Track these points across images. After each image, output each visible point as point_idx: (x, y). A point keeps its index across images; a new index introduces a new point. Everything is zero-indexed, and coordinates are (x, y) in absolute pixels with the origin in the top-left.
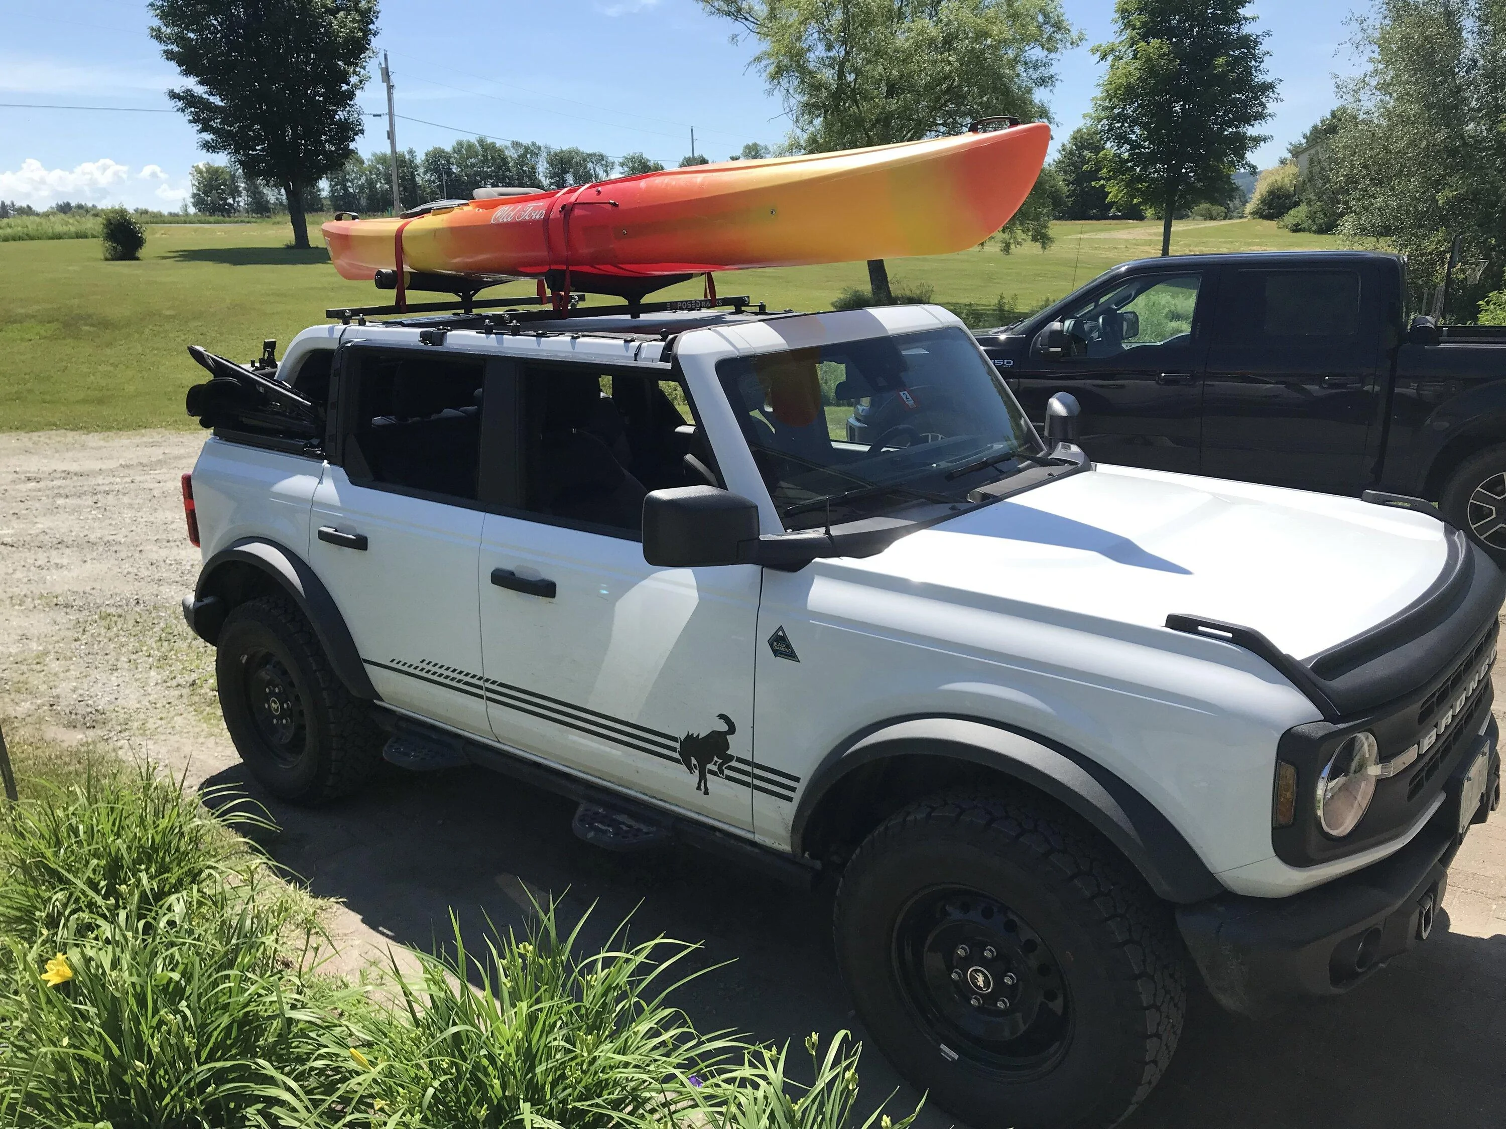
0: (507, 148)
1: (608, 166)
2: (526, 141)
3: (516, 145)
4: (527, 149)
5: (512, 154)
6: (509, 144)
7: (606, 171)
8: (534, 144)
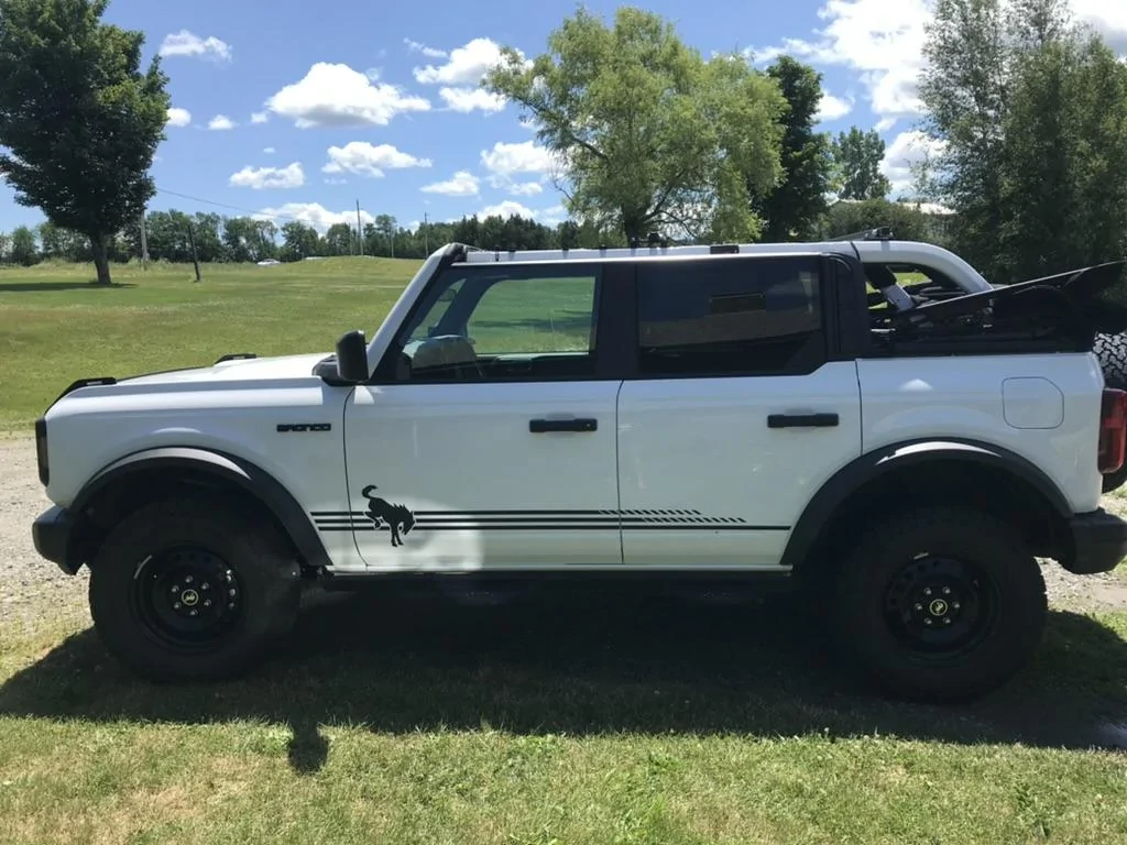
0: (192, 217)
1: (273, 231)
2: (207, 212)
3: (199, 215)
4: (208, 218)
5: (197, 221)
6: (194, 214)
7: (272, 235)
8: (213, 214)
